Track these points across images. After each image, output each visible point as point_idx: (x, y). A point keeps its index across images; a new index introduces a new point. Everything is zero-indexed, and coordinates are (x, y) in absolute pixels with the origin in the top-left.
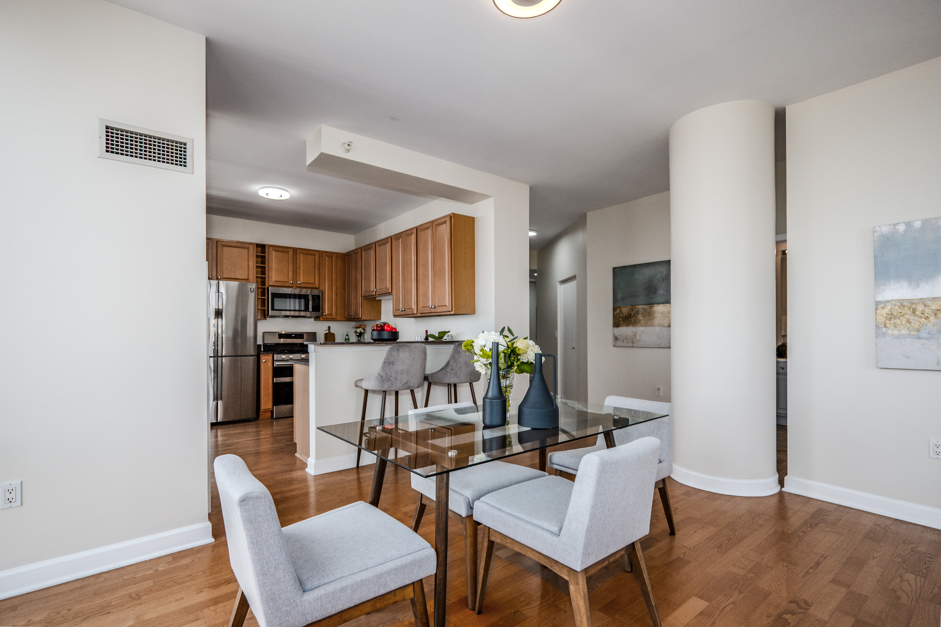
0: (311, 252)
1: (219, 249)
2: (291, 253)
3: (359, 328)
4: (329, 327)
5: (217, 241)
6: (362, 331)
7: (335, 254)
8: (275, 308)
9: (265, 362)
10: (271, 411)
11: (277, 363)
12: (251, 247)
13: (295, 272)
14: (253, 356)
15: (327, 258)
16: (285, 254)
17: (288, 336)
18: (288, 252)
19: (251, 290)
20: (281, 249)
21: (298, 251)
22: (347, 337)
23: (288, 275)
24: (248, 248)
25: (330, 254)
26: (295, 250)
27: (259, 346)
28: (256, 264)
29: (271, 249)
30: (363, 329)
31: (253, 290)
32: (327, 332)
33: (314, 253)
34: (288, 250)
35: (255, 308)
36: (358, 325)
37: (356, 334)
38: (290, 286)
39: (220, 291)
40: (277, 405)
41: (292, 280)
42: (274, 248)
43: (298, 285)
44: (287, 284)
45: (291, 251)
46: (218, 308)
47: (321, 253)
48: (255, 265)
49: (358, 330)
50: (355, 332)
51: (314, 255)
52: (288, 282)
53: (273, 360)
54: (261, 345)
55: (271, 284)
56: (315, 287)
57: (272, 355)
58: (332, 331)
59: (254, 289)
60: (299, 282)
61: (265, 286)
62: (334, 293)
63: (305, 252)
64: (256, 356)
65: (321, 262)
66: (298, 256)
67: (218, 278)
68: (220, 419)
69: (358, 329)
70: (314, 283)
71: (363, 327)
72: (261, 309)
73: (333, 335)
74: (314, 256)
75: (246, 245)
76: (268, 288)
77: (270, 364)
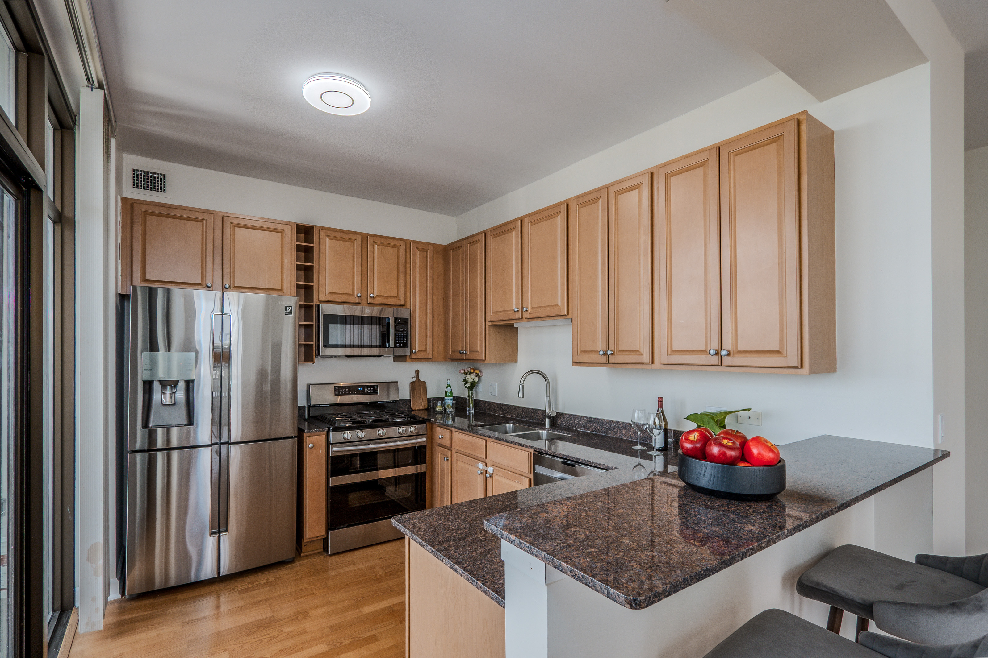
0: (393, 242)
1: (228, 231)
2: (357, 243)
3: (471, 373)
4: (417, 372)
5: (223, 217)
6: (476, 379)
7: (432, 247)
8: (330, 343)
9: (312, 447)
10: (324, 539)
11: (335, 449)
12: (288, 230)
13: (365, 275)
14: (291, 437)
15: (418, 252)
16: (348, 244)
17: (351, 390)
18: (353, 241)
19: (286, 310)
20: (341, 235)
21: (370, 240)
22: (449, 388)
23: (353, 282)
24: (281, 232)
25: (423, 247)
26: (365, 238)
27: (301, 409)
28: (297, 261)
29: (322, 234)
30: (477, 375)
31: (291, 310)
32: (414, 379)
33: (397, 243)
34: (352, 237)
35: (295, 343)
36: (469, 370)
37: (465, 384)
38: (357, 301)
39: (225, 312)
40: (335, 529)
41: (360, 292)
42: (329, 233)
43: (370, 300)
44: (351, 299)
45: (359, 238)
46: (222, 346)
47: (409, 244)
48: (295, 263)
49: (470, 378)
50: (464, 380)
51: (397, 247)
52: (352, 295)
53: (328, 443)
54: (305, 406)
55: (322, 298)
56: (398, 303)
57: (325, 433)
58: (421, 379)
59: (291, 307)
60: (372, 295)
61: (313, 302)
62: (430, 314)
63: (382, 241)
64: (295, 437)
65: (408, 261)
66: (370, 248)
67: (226, 288)
68: (224, 571)
69: (468, 377)
70: (397, 297)
71: (477, 372)
72: (305, 344)
73: (424, 383)
74: (397, 249)
75: (279, 227)
76: (318, 306)
77: (322, 451)
